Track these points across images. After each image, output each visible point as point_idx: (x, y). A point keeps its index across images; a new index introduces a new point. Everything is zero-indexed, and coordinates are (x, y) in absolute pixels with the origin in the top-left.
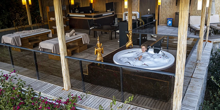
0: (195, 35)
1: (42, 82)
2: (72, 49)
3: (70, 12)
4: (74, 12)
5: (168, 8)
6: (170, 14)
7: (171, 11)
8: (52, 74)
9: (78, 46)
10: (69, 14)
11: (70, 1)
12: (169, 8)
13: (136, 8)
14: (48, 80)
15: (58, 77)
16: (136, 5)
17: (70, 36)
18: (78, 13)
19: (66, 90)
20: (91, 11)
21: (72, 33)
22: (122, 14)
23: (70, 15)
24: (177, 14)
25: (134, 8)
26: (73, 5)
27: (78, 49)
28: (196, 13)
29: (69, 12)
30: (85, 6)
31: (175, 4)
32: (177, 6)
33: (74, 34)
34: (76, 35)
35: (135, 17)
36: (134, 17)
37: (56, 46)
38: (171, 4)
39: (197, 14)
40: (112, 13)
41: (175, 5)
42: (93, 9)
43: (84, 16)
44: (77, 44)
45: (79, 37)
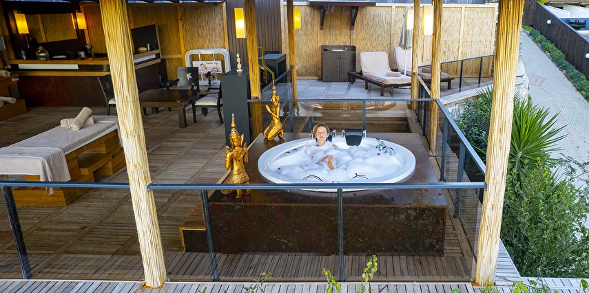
0: (382, 95)
1: (49, 282)
2: (94, 165)
3: (19, 57)
4: (32, 57)
5: (303, 37)
6: (308, 51)
7: (310, 44)
8: (66, 252)
9: (108, 154)
10: (16, 62)
11: (12, 24)
12: (306, 35)
13: (218, 39)
14: (66, 271)
15: (98, 256)
16: (217, 31)
17: (81, 128)
18: (47, 60)
19: (156, 286)
20: (82, 54)
21: (84, 118)
22: (179, 56)
23: (22, 66)
24: (325, 50)
25: (214, 39)
26: (24, 35)
27: (110, 165)
28: (368, 45)
29: (13, 57)
30: (59, 37)
31: (319, 24)
32: (322, 31)
33: (91, 120)
34: (95, 122)
35: (220, 62)
36: (217, 62)
37: (52, 163)
38: (309, 26)
39: (371, 48)
40: (154, 56)
41: (319, 28)
42: (88, 47)
43: (76, 67)
44: (103, 150)
45: (109, 128)
